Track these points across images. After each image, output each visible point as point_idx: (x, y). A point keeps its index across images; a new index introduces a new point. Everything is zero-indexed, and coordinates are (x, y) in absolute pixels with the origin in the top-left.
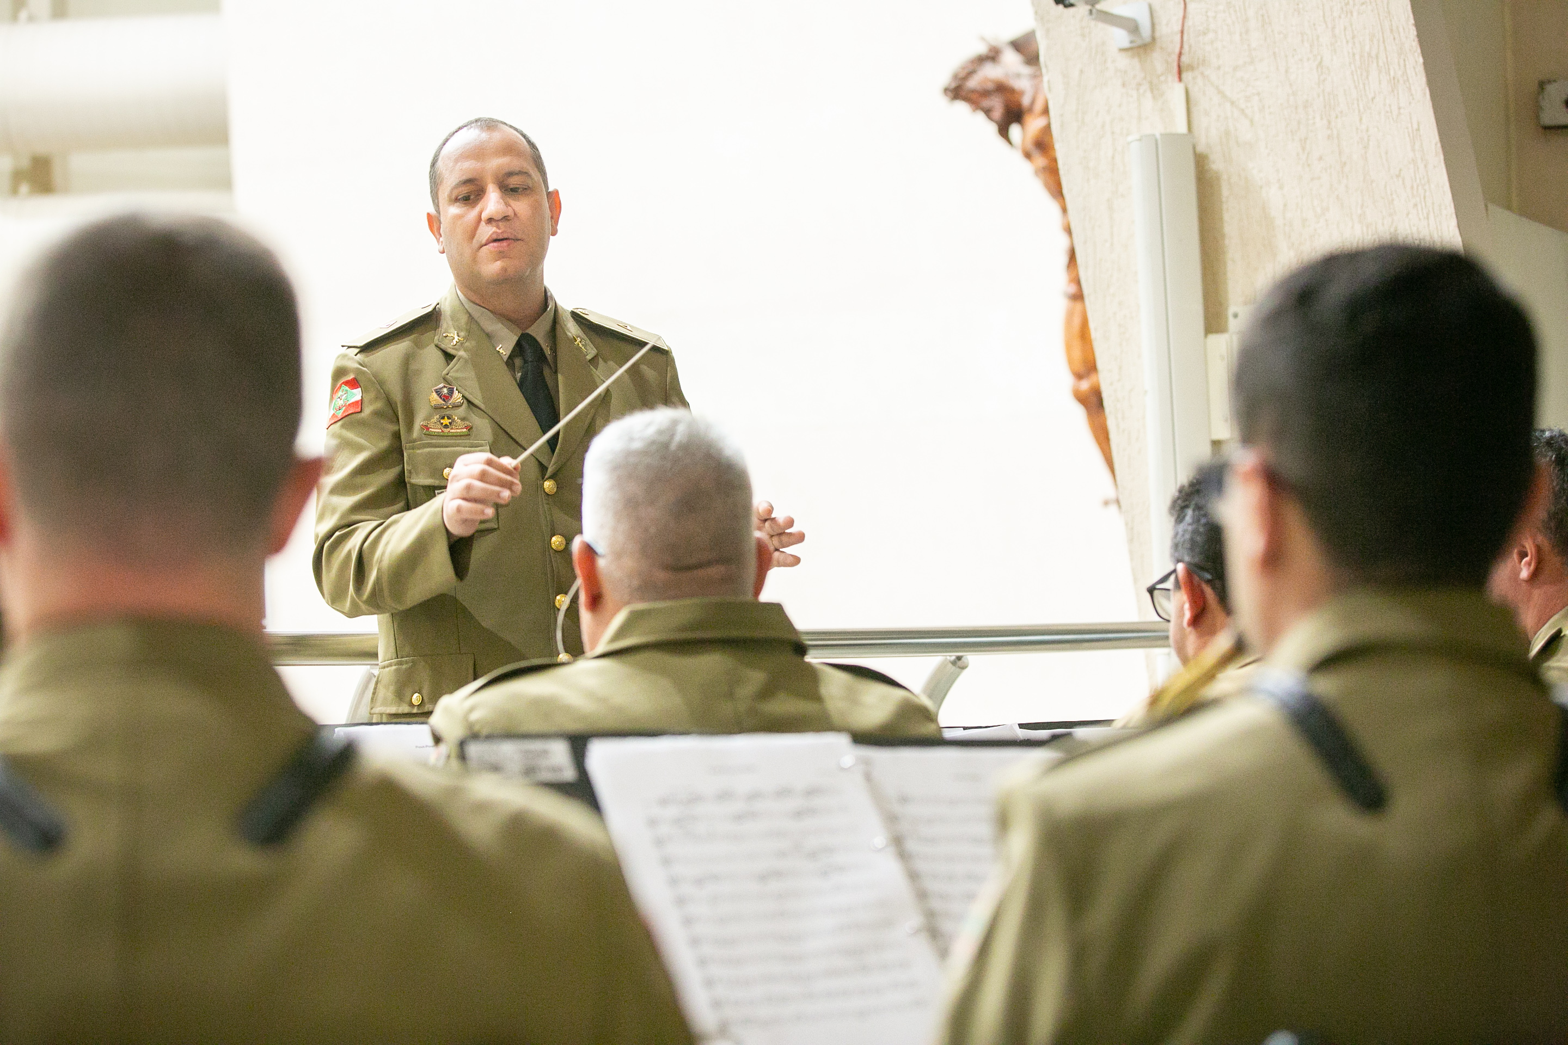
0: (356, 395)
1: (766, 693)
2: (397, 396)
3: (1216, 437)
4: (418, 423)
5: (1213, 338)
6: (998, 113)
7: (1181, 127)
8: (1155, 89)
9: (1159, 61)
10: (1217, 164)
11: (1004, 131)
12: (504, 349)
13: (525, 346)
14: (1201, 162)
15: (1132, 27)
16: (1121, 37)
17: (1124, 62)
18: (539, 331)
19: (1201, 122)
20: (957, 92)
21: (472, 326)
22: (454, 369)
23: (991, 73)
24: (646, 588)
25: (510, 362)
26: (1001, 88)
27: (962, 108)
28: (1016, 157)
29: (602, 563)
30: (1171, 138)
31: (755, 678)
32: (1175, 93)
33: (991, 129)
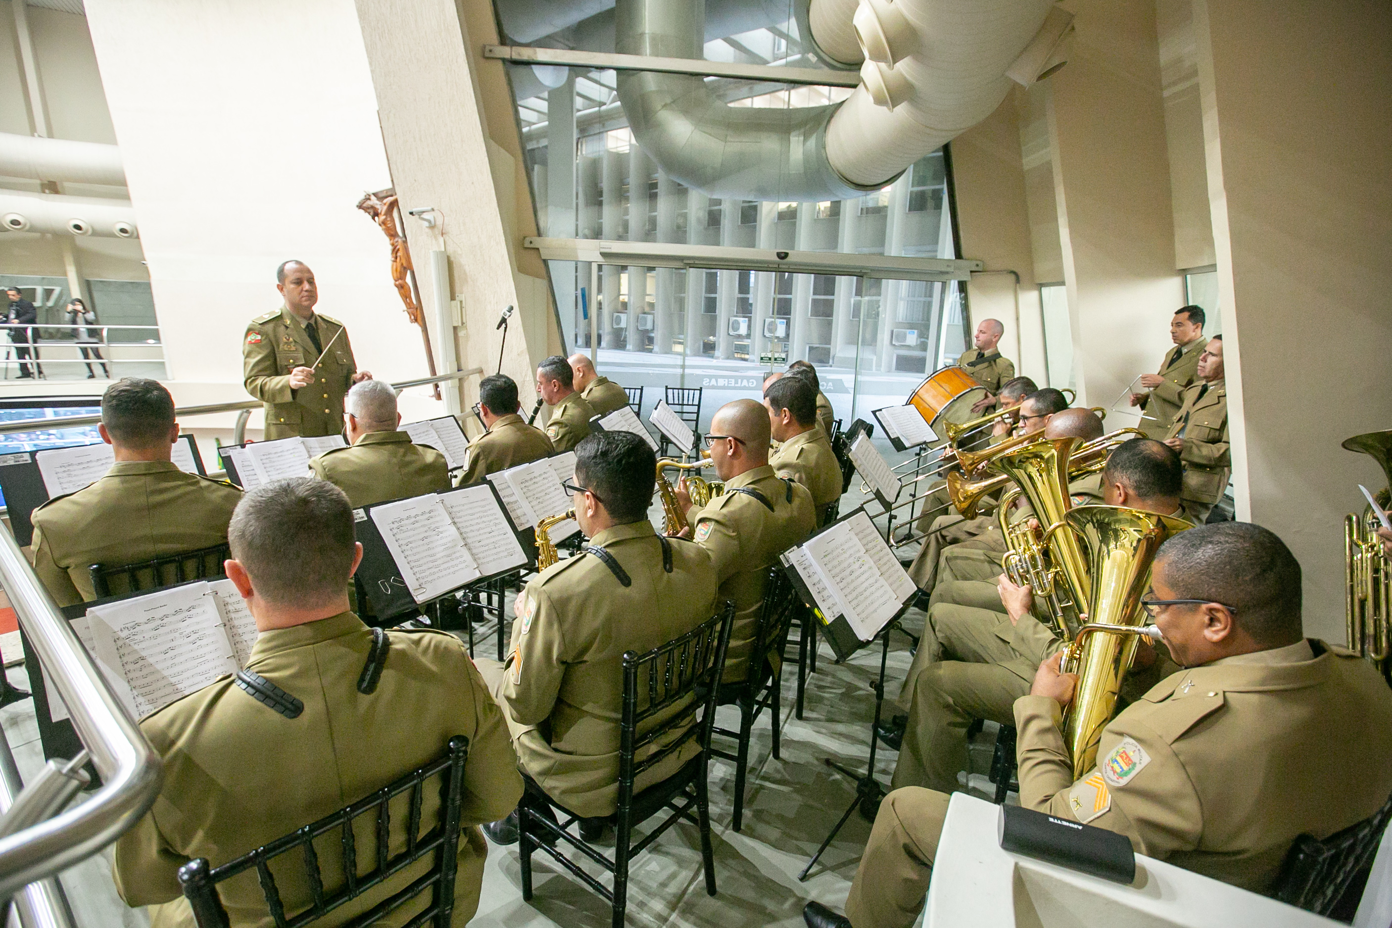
0: (259, 337)
1: (405, 455)
2: (273, 339)
3: (455, 325)
4: (281, 346)
5: (453, 302)
6: (372, 213)
7: (443, 250)
8: (436, 239)
9: (436, 231)
10: (452, 259)
11: (373, 218)
12: (303, 326)
13: (309, 326)
14: (448, 258)
15: (429, 221)
16: (426, 224)
17: (427, 230)
18: (312, 322)
19: (448, 248)
20: (360, 207)
21: (293, 319)
22: (289, 331)
23: (369, 203)
24: (370, 427)
25: (305, 330)
26: (372, 207)
27: (362, 211)
28: (377, 225)
29: (356, 419)
30: (441, 252)
31: (402, 451)
32: (441, 240)
33: (370, 217)
